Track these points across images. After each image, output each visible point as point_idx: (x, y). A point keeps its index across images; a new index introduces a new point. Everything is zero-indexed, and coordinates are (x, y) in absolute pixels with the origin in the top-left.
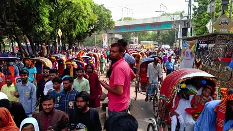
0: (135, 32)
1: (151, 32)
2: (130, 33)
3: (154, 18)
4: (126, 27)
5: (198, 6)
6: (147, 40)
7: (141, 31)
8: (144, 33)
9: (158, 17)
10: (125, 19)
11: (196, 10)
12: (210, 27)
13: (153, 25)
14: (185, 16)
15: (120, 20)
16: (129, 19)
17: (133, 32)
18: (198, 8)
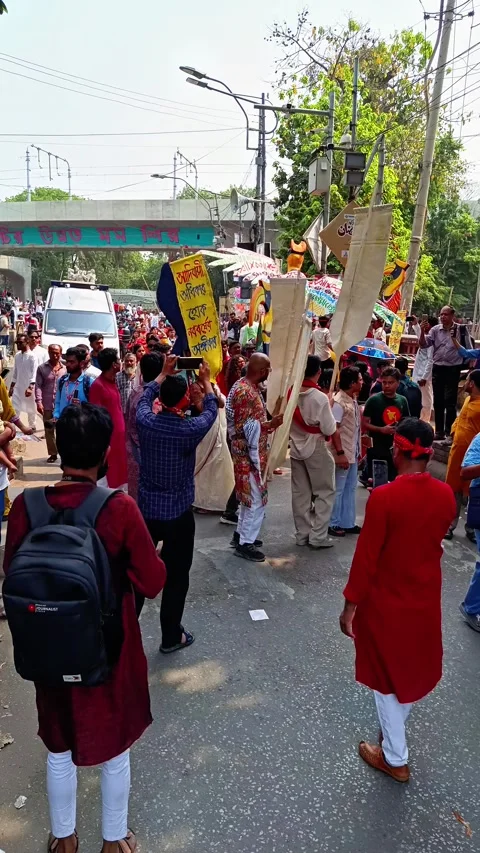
0: (85, 250)
1: (146, 256)
2: (65, 253)
3: (152, 203)
4: (45, 228)
5: (290, 173)
6: (133, 286)
7: (108, 251)
8: (119, 258)
9: (167, 203)
10: (41, 194)
11: (285, 186)
12: (316, 242)
13: (151, 230)
14: (247, 202)
15: (20, 198)
16: (59, 196)
17: (77, 250)
18: (292, 179)
